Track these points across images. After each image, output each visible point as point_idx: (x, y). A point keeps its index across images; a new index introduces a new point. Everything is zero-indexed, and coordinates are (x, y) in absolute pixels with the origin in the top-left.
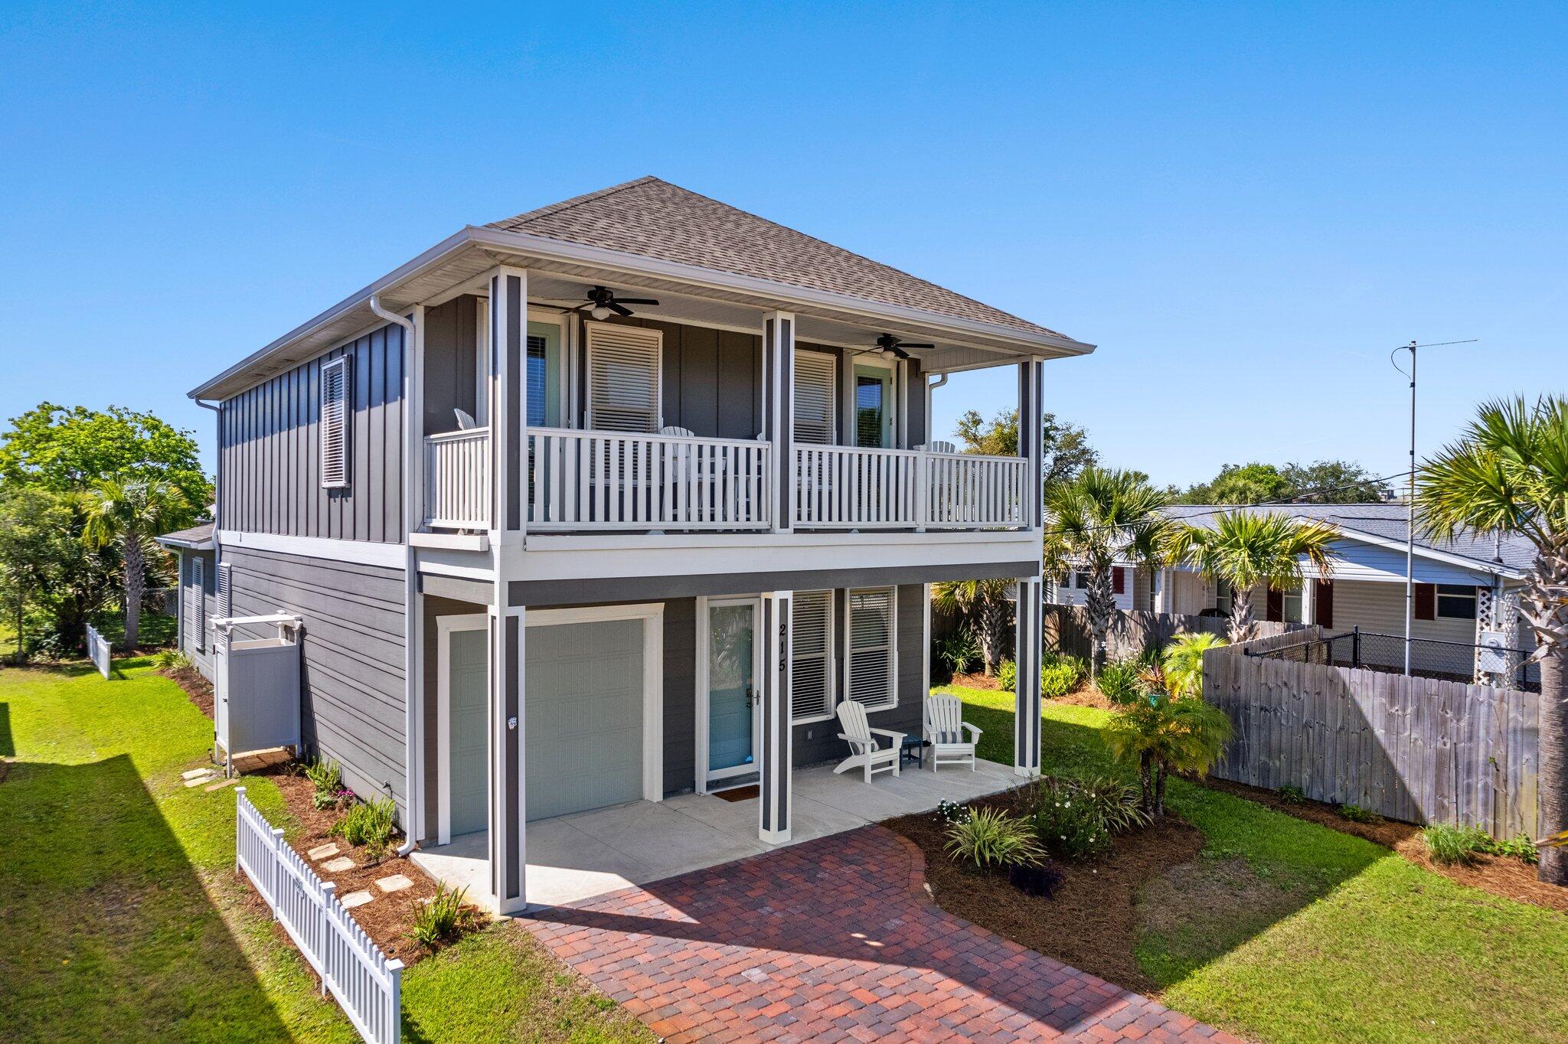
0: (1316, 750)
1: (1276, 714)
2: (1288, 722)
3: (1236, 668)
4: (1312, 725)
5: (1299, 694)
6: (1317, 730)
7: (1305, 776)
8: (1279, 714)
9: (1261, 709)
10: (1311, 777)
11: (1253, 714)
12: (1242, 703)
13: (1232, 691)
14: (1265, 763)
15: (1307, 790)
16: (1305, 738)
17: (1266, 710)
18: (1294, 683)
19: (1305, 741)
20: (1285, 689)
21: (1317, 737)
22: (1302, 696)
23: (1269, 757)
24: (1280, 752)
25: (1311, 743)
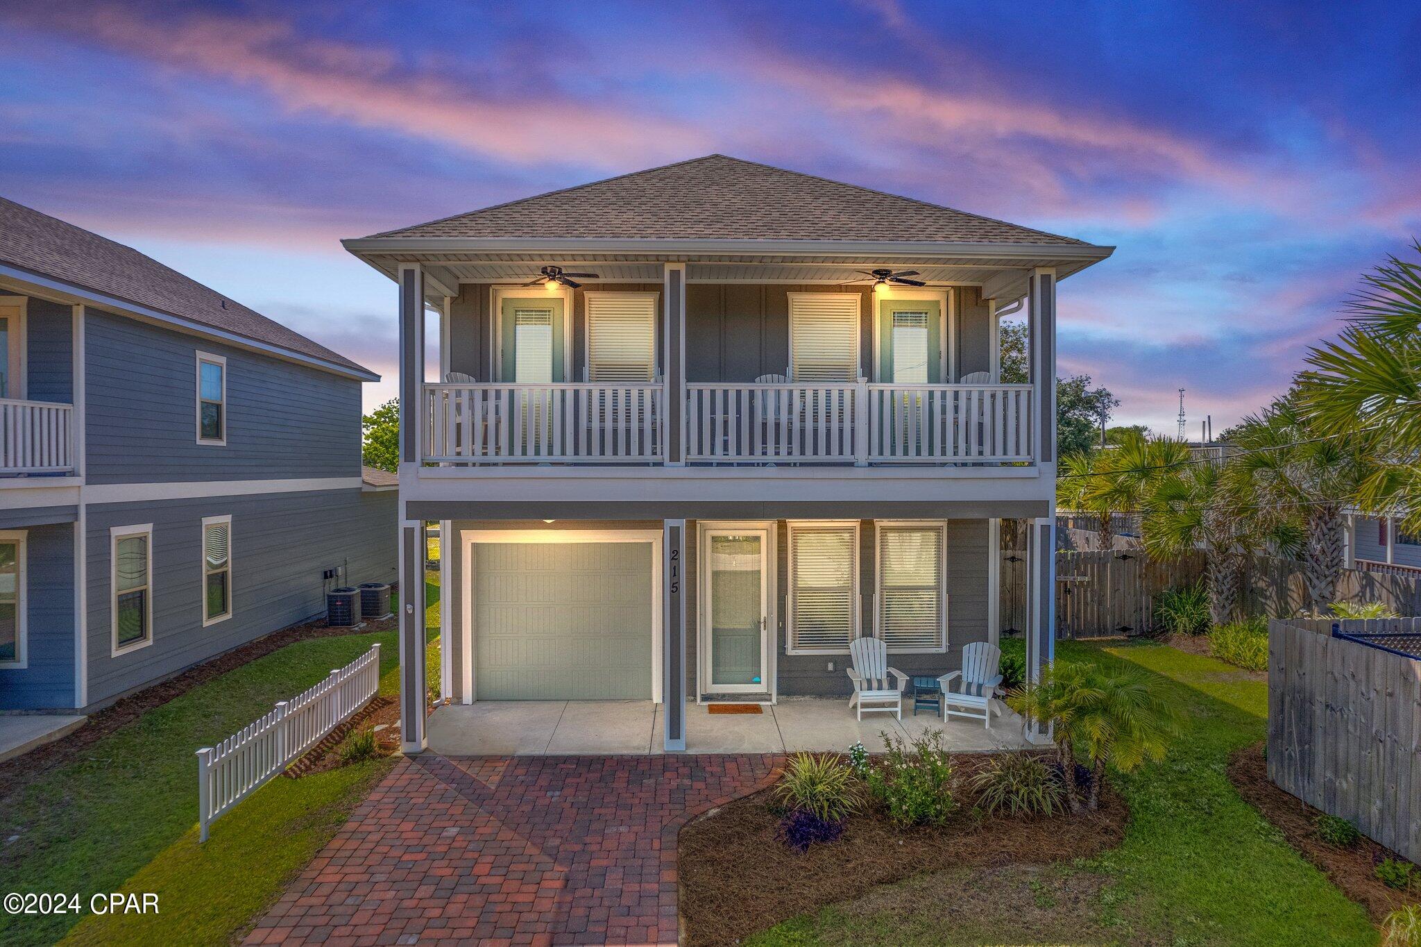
0: (1387, 774)
1: (1342, 715)
2: (1356, 730)
3: (1301, 645)
4: (1382, 739)
5: (1368, 692)
6: (1388, 746)
7: (1375, 810)
8: (1345, 716)
9: (1327, 706)
10: (1381, 812)
11: (1318, 712)
12: (1307, 695)
13: (1297, 677)
14: (1330, 780)
15: (1377, 828)
16: (1375, 753)
17: (1332, 709)
18: (1362, 676)
19: (1375, 760)
20: (1352, 684)
21: (1388, 757)
22: (1371, 696)
23: (1336, 773)
24: (1348, 770)
25: (1382, 763)
